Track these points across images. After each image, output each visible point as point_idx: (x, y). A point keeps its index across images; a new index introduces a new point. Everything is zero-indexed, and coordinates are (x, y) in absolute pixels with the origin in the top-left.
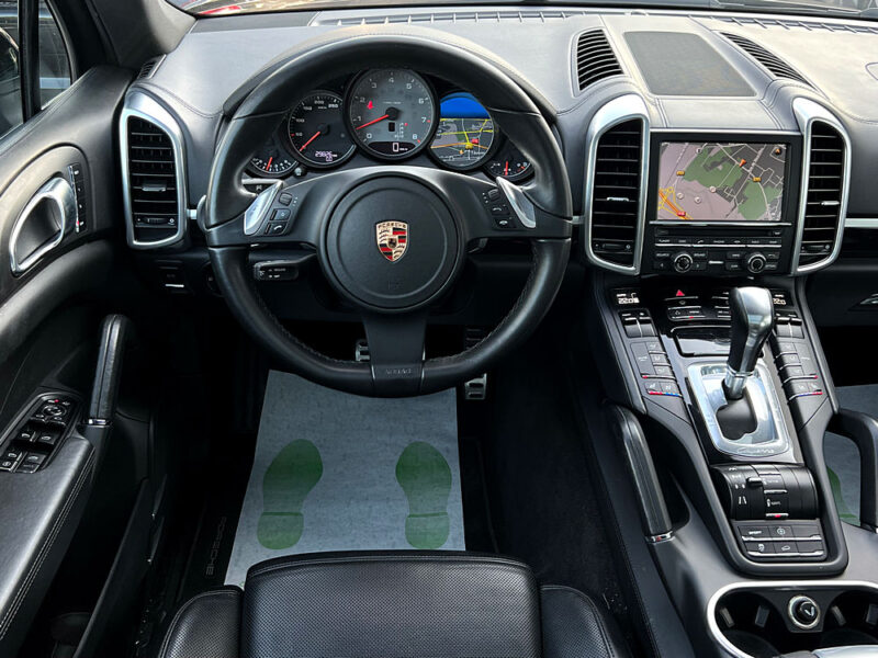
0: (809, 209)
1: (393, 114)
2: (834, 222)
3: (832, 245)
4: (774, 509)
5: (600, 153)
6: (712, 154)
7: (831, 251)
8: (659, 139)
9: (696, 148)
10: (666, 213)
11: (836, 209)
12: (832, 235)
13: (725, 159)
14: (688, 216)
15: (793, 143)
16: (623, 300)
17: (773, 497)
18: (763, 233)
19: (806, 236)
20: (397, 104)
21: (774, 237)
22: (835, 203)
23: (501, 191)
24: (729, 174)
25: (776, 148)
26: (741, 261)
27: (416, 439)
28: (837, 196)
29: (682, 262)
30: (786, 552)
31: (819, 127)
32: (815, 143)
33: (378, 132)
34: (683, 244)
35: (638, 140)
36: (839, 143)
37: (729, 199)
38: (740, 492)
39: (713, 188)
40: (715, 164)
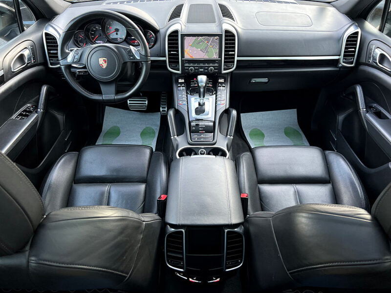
0: (225, 55)
1: (117, 30)
2: (234, 58)
3: (234, 65)
4: (201, 130)
5: (169, 40)
6: (199, 39)
7: (233, 66)
8: (183, 36)
9: (194, 38)
10: (187, 56)
11: (234, 55)
12: (233, 62)
13: (202, 41)
14: (193, 57)
15: (220, 36)
16: (180, 81)
17: (201, 127)
18: (213, 61)
19: (225, 62)
20: (118, 27)
21: (216, 63)
22: (234, 53)
23: (131, 50)
24: (203, 45)
25: (216, 38)
26: (208, 69)
27: (148, 126)
28: (234, 51)
29: (191, 70)
30: (202, 140)
31: (227, 31)
32: (226, 36)
33: (113, 35)
34: (191, 65)
35: (177, 36)
36: (234, 36)
37: (204, 52)
38: (194, 126)
39: (199, 49)
40: (199, 43)
